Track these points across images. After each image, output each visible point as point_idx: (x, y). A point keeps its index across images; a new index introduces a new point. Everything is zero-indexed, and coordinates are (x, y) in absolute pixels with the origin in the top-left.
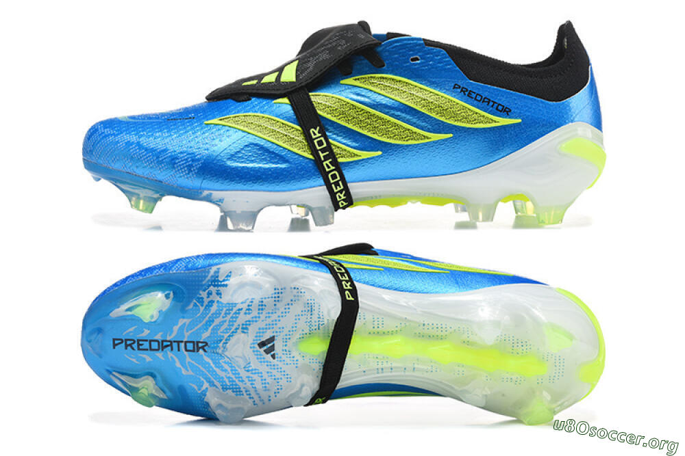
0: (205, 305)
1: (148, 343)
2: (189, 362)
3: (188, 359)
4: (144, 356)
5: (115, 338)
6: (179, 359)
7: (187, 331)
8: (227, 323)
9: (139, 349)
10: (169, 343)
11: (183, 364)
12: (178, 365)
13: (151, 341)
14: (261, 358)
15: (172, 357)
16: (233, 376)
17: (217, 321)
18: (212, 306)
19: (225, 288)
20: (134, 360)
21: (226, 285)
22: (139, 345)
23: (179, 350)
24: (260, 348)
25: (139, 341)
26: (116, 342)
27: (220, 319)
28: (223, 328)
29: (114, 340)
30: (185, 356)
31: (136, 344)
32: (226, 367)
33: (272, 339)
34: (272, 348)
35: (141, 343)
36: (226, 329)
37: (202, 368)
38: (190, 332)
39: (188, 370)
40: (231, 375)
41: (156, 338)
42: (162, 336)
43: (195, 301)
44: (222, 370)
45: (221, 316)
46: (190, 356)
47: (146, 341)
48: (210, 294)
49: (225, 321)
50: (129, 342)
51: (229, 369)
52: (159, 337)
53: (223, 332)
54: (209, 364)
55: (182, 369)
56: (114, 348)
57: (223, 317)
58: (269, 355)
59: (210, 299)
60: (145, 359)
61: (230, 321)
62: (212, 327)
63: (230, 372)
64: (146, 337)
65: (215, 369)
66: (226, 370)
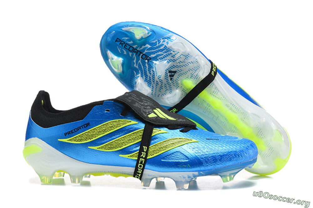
0: (160, 44)
1: (129, 46)
2: (139, 63)
3: (140, 61)
4: (124, 51)
5: (118, 38)
6: (137, 60)
7: (147, 50)
8: (163, 56)
9: (124, 47)
10: (137, 51)
11: (137, 62)
12: (135, 61)
13: (131, 46)
14: (166, 77)
15: (134, 57)
16: (152, 78)
17: (160, 53)
18: (162, 46)
19: (171, 42)
20: (119, 51)
21: (172, 42)
22: (125, 46)
23: (139, 56)
24: (169, 73)
25: (126, 44)
26: (118, 40)
27: (162, 53)
28: (160, 57)
29: (118, 39)
30: (140, 59)
31: (124, 45)
32: (152, 72)
33: (175, 72)
34: (173, 76)
35: (127, 45)
36: (161, 58)
37: (142, 68)
38: (148, 51)
39: (137, 65)
40: (151, 77)
41: (133, 46)
42: (136, 47)
43: (157, 40)
44: (149, 73)
45: (163, 52)
46: (141, 60)
47: (129, 45)
48: (164, 41)
49: (163, 55)
50: (122, 42)
51: (152, 74)
52: (135, 47)
53: (159, 58)
54: (146, 67)
55: (135, 63)
56: (115, 42)
57: (163, 53)
58: (170, 78)
59: (163, 43)
60: (124, 52)
61: (164, 56)
62: (156, 54)
63: (152, 75)
64: (130, 44)
65: (147, 70)
66: (151, 74)
